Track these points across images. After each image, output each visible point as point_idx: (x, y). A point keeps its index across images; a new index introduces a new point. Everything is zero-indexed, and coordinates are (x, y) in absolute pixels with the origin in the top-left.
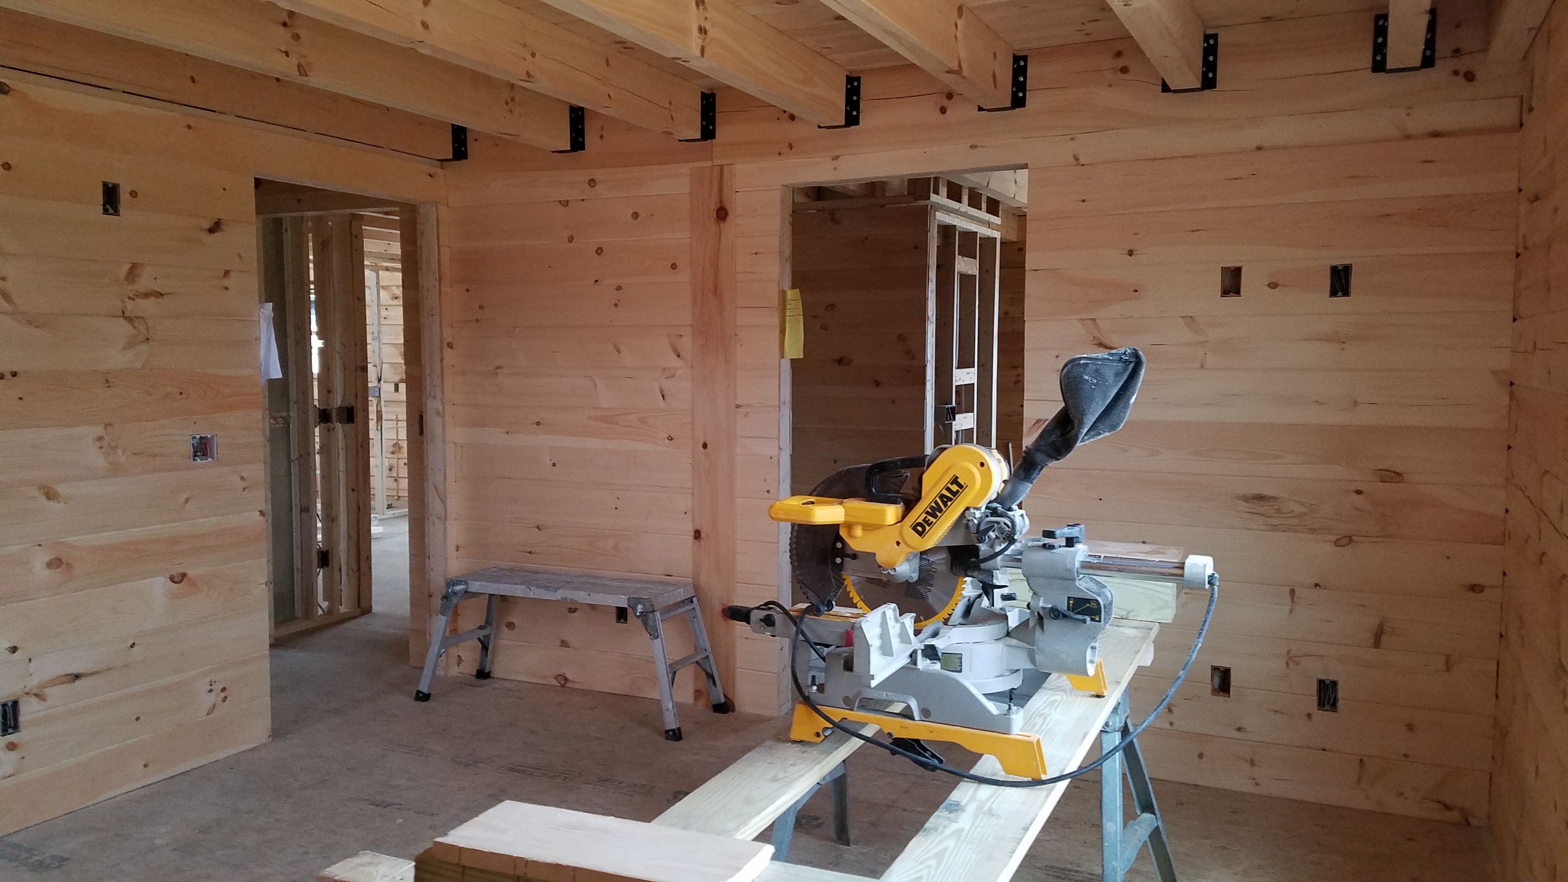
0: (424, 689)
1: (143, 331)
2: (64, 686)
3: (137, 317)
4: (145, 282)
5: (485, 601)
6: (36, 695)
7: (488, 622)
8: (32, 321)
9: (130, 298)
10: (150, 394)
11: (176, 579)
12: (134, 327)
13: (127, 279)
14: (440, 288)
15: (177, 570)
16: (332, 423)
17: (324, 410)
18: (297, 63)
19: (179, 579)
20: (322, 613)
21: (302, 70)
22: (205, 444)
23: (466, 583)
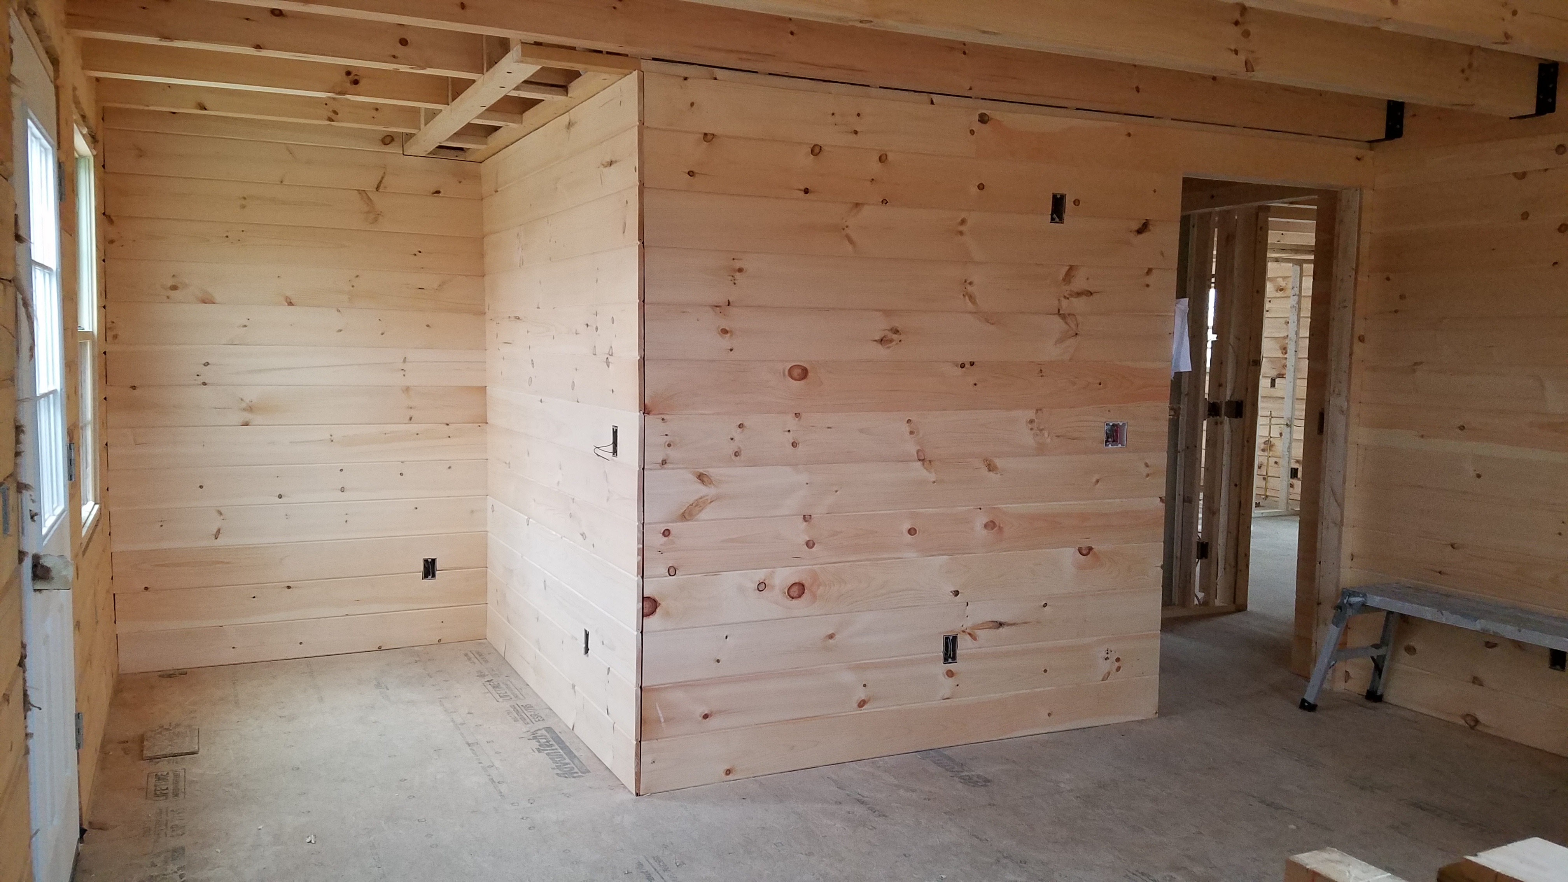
0: (1310, 697)
1: (1073, 327)
2: (991, 630)
3: (1069, 315)
4: (1079, 283)
5: (1381, 618)
6: (970, 634)
7: (1384, 642)
8: (988, 318)
9: (1065, 297)
10: (1074, 384)
11: (1084, 552)
12: (1066, 323)
13: (1064, 280)
14: (1356, 278)
15: (1085, 544)
16: (1220, 417)
17: (1214, 403)
18: (1244, 60)
19: (1085, 552)
20: (1198, 603)
21: (1249, 66)
22: (1116, 431)
23: (1364, 596)
